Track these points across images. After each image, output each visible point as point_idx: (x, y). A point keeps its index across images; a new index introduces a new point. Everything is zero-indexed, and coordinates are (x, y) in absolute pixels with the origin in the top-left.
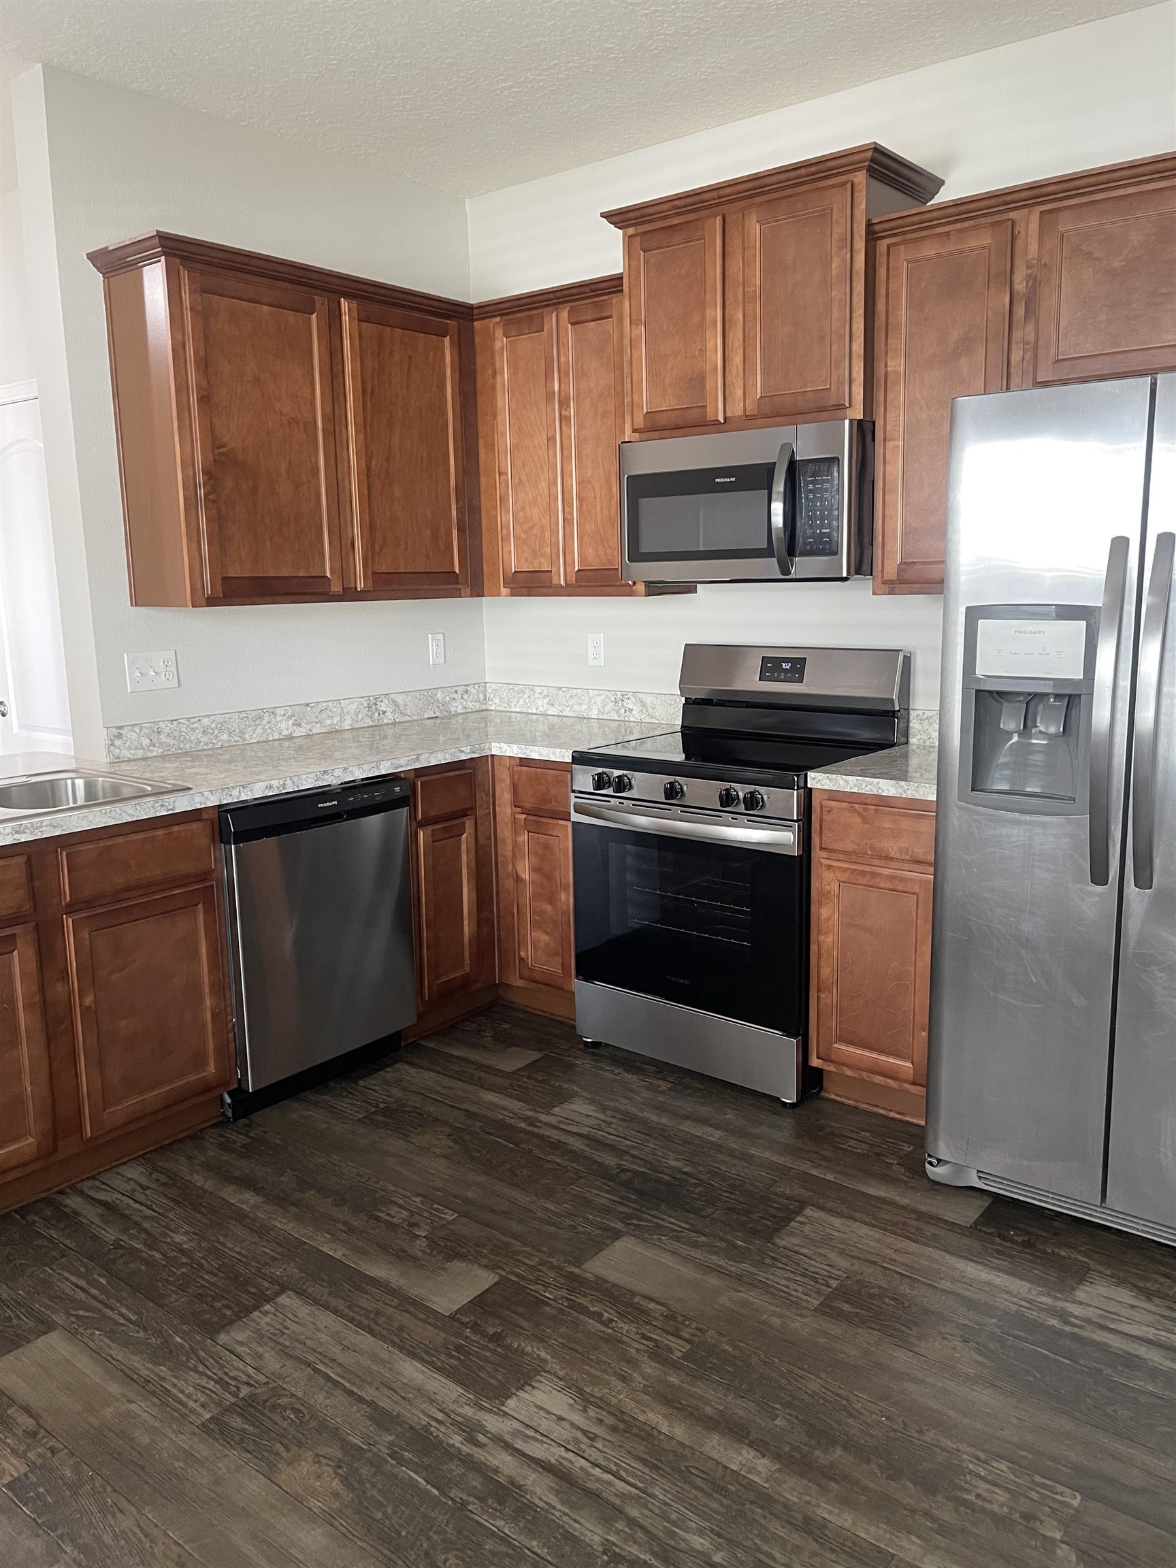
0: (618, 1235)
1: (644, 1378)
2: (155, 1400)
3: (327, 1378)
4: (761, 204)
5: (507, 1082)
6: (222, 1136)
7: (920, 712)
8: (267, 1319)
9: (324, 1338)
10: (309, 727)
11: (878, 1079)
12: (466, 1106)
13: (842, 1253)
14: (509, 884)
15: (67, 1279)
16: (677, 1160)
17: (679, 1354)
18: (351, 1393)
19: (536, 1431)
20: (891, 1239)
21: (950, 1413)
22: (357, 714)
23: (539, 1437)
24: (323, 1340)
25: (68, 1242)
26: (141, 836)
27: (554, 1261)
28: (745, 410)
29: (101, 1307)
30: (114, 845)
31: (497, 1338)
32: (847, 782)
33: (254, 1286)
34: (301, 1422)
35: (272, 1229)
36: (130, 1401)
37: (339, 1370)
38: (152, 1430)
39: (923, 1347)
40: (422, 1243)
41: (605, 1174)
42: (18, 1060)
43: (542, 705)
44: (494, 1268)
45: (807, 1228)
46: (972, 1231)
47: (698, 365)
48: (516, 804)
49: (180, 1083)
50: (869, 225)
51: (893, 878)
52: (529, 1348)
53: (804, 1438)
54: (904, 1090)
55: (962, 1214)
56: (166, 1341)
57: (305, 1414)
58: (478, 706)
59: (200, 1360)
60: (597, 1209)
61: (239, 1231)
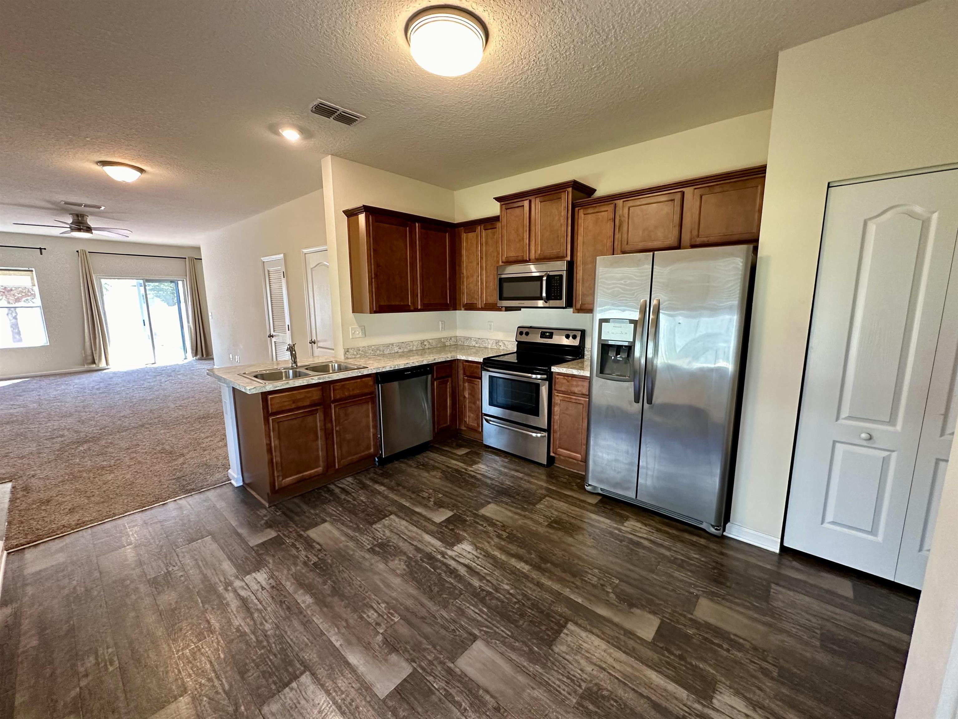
0: (489, 503)
1: (494, 543)
2: (355, 542)
3: (403, 538)
4: (540, 196)
5: (459, 458)
6: (375, 470)
7: (588, 349)
8: (387, 522)
9: (403, 527)
10: (403, 349)
11: (571, 460)
12: (447, 464)
13: (556, 510)
14: (461, 398)
15: (330, 508)
16: (509, 482)
17: (505, 536)
18: (410, 543)
19: (462, 555)
21: (583, 555)
22: (417, 346)
23: (463, 557)
25: (331, 498)
26: (354, 381)
27: (470, 509)
28: (535, 257)
29: (340, 516)
30: (346, 384)
31: (452, 530)
32: (563, 370)
33: (383, 513)
35: (389, 497)
36: (347, 542)
37: (407, 536)
38: (354, 550)
39: (576, 537)
40: (432, 503)
41: (487, 485)
42: (317, 445)
43: (474, 343)
44: (452, 510)
45: (546, 503)
46: (596, 505)
47: (521, 243)
48: (464, 374)
49: (363, 454)
50: (572, 204)
51: (576, 399)
52: (461, 533)
53: (539, 560)
54: (578, 464)
55: (594, 500)
56: (358, 526)
57: (397, 548)
58: (454, 343)
59: (368, 532)
60: (484, 495)
61: (379, 497)
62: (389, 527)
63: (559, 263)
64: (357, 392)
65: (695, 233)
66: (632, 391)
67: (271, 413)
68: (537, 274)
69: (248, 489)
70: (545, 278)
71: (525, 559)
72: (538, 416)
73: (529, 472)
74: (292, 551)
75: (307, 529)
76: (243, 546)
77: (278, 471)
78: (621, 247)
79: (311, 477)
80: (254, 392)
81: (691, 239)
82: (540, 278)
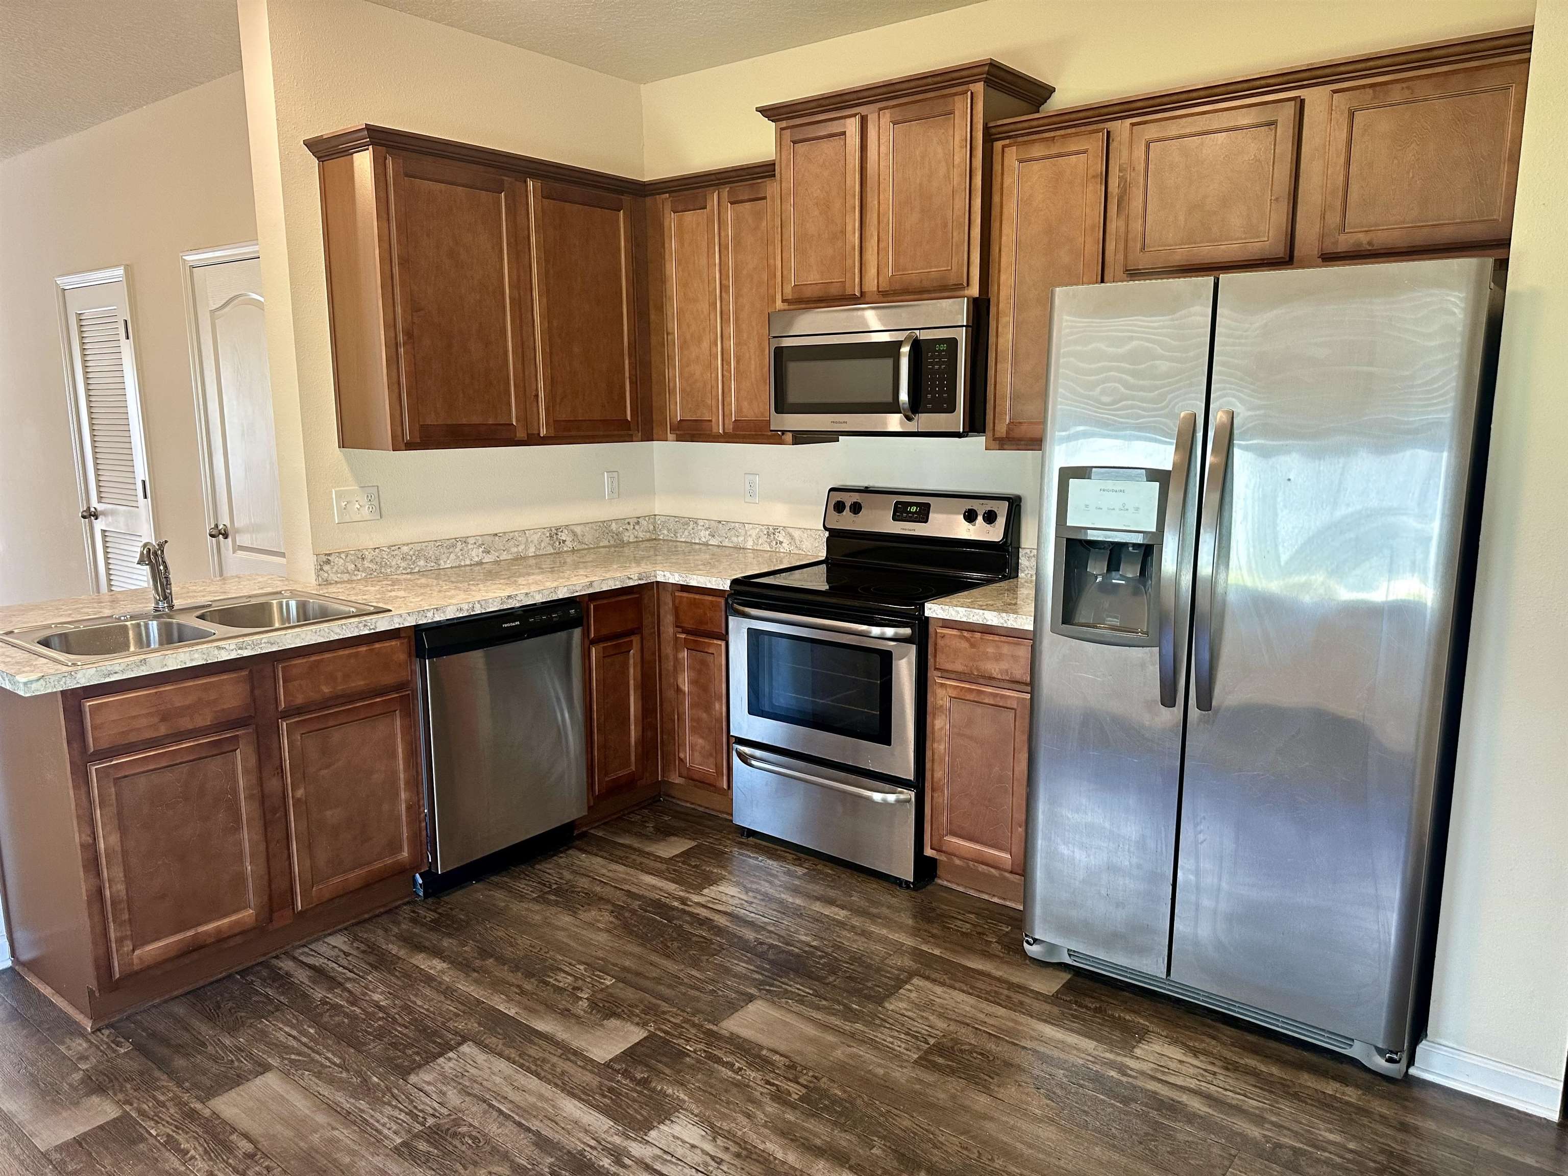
0: (751, 998)
1: (766, 1115)
2: (356, 1128)
3: (500, 1112)
4: (894, 107)
5: (664, 867)
6: (414, 912)
7: (1028, 551)
8: (451, 1064)
9: (498, 1080)
10: (497, 554)
11: (982, 868)
12: (626, 887)
13: (941, 1016)
14: (670, 694)
15: (280, 1029)
16: (806, 935)
17: (797, 1097)
18: (520, 1125)
19: (673, 1156)
20: (984, 1005)
21: (1019, 1145)
22: (540, 543)
23: (674, 1160)
24: (497, 1082)
25: (282, 998)
26: (347, 652)
27: (696, 1020)
28: (878, 286)
29: (309, 1052)
30: (322, 660)
31: (644, 1082)
32: (958, 612)
33: (440, 1037)
34: (478, 1146)
35: (456, 991)
36: (333, 1129)
37: (510, 1106)
38: (353, 1153)
39: (1001, 1093)
40: (584, 1004)
41: (745, 946)
42: (240, 843)
43: (704, 536)
44: (644, 1025)
45: (913, 995)
46: (1054, 999)
47: (839, 244)
48: (678, 625)
49: (378, 865)
50: (986, 128)
51: (995, 696)
52: (670, 1091)
53: (896, 1164)
54: (1004, 878)
55: (1048, 985)
56: (365, 1081)
57: (479, 1140)
58: (648, 535)
59: (393, 1096)
60: (735, 976)
61: (427, 991)
62: (455, 1079)
63: (946, 304)
64: (358, 683)
65: (1334, 219)
66: (1154, 671)
67: (96, 752)
68: (885, 337)
69: (31, 979)
70: (905, 350)
71: (852, 1162)
72: (889, 743)
73: (864, 904)
74: (166, 1160)
75: (211, 1093)
76: (18, 1151)
77: (120, 924)
78: (1126, 257)
79: (221, 939)
80: (40, 689)
81: (1322, 237)
82: (892, 349)
